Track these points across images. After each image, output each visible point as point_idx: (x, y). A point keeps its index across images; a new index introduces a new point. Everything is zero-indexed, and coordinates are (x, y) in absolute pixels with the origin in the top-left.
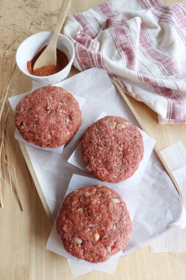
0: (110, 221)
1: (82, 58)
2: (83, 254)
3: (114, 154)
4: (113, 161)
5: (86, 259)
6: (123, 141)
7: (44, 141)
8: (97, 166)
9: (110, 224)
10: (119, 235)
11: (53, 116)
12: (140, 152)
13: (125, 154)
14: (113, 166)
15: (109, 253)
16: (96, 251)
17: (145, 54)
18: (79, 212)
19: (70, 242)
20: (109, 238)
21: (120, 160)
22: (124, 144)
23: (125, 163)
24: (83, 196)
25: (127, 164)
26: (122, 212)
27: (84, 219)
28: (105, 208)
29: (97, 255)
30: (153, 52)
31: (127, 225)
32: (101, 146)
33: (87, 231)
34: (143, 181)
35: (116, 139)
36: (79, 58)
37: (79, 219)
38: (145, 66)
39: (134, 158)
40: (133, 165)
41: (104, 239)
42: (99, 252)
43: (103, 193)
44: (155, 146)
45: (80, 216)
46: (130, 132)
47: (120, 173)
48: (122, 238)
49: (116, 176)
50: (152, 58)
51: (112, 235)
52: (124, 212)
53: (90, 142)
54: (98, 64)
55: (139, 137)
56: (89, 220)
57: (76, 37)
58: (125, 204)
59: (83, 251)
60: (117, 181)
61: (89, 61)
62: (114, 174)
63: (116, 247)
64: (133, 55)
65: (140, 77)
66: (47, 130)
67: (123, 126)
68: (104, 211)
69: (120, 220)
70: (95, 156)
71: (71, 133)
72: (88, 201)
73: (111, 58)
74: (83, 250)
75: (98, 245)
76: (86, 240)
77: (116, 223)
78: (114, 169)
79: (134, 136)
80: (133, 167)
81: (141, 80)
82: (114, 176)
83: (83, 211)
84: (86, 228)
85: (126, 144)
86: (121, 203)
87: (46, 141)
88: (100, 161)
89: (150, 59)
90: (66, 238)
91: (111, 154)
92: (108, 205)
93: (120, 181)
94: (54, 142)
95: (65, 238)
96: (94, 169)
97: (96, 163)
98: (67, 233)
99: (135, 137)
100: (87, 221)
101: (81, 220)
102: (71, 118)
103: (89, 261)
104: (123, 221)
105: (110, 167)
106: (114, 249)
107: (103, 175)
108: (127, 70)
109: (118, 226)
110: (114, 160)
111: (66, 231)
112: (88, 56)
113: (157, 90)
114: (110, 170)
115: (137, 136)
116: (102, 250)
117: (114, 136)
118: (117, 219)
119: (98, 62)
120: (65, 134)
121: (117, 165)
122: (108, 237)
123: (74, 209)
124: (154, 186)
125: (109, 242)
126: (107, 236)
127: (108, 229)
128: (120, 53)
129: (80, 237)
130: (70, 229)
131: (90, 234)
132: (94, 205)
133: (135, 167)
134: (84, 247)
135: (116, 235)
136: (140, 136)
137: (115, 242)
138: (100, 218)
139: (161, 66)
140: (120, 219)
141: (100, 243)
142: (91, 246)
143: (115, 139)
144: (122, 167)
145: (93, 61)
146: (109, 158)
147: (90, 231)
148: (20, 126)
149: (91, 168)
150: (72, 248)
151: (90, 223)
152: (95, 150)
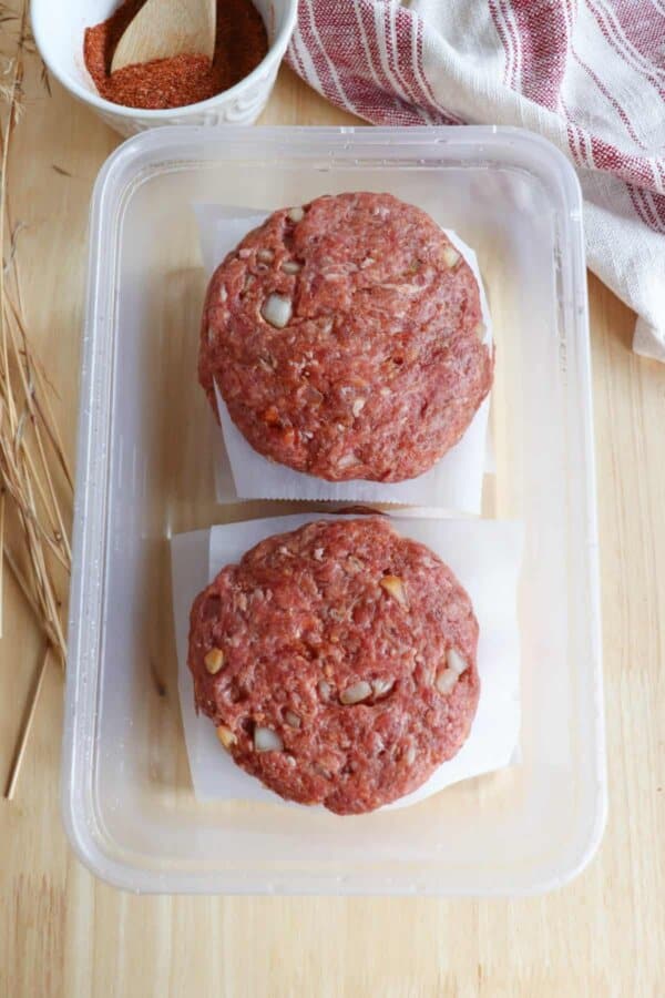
1: (330, 30)
17: (610, 30)
36: (314, 31)
38: (604, 91)
50: (635, 51)
54: (396, 68)
61: (360, 50)
64: (558, 32)
65: (577, 144)
73: (455, 41)
81: (580, 156)
89: (627, 54)
108: (526, 103)
112: (355, 23)
113: (641, 204)
119: (396, 55)
128: (501, 18)
145: (374, 48)
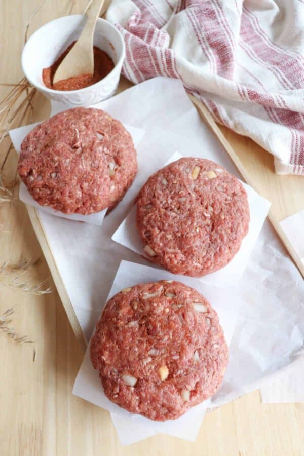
0: (188, 344)
1: (139, 60)
2: (137, 404)
3: (195, 224)
4: (194, 236)
5: (143, 414)
6: (212, 201)
7: (69, 201)
8: (165, 245)
9: (188, 350)
10: (205, 370)
11: (86, 158)
12: (243, 220)
13: (215, 225)
14: (194, 245)
15: (185, 402)
16: (162, 398)
17: (251, 55)
18: (132, 328)
19: (114, 381)
20: (186, 375)
21: (206, 235)
22: (213, 206)
23: (216, 239)
24: (138, 300)
25: (219, 241)
26: (210, 329)
27: (139, 341)
28: (179, 321)
29: (163, 406)
30: (266, 51)
31: (218, 353)
32: (172, 210)
33: (145, 363)
34: (249, 273)
35: (198, 197)
36: (133, 61)
37: (132, 341)
38: (251, 75)
39: (232, 231)
40: (231, 244)
41: (177, 377)
42: (167, 400)
43: (175, 294)
44: (269, 212)
45: (133, 334)
46: (225, 185)
47: (206, 257)
48: (209, 375)
49: (199, 263)
50: (262, 61)
51: (191, 369)
52: (213, 329)
53: (151, 203)
54: (167, 71)
55: (240, 193)
56: (150, 342)
57: (128, 25)
58: (216, 314)
59: (137, 398)
60: (201, 273)
61: (152, 66)
62: (195, 260)
63: (198, 392)
64: (229, 54)
65: (241, 92)
66: (74, 182)
67: (212, 175)
68: (177, 326)
69: (207, 342)
70: (161, 228)
71: (118, 188)
72: (148, 307)
73: (190, 61)
74: (138, 396)
75: (166, 389)
76: (144, 378)
77: (199, 349)
78: (195, 251)
79: (232, 192)
80: (229, 248)
81: (243, 96)
82: (195, 264)
83: (138, 326)
84: (144, 357)
85: (218, 206)
86: (208, 312)
87: (74, 201)
88: (169, 237)
89: (259, 62)
90: (107, 375)
91: (189, 223)
92: (184, 315)
93: (207, 273)
94: (88, 204)
95: (106, 374)
96: (160, 251)
97: (163, 240)
98: (109, 366)
99: (234, 194)
100: (145, 344)
101: (135, 342)
102: (117, 162)
103: (149, 416)
104: (212, 345)
105: (189, 246)
106: (196, 395)
107: (176, 262)
108: (219, 79)
109: (203, 354)
110: (195, 234)
111: (108, 362)
112: (149, 56)
113: (272, 116)
114: (189, 253)
115: (236, 192)
116: (174, 397)
117: (196, 191)
118: (201, 340)
119: (166, 66)
120: (107, 189)
121: (201, 244)
122: (185, 373)
123: (121, 323)
124: (268, 283)
125: (186, 382)
126: (182, 371)
127: (185, 358)
128: (206, 52)
129: (132, 374)
130: (115, 358)
131: (151, 368)
132: (159, 316)
133: (233, 247)
134: (139, 392)
135: (198, 369)
136: (243, 192)
137: (197, 383)
138: (169, 339)
139: (279, 73)
140: (206, 340)
141: (170, 383)
142: (153, 389)
143: (197, 197)
144: (209, 247)
145: (157, 64)
146: (186, 231)
147: (151, 363)
148: (27, 177)
149: (153, 249)
150: (118, 394)
151: (151, 348)
152: (160, 217)
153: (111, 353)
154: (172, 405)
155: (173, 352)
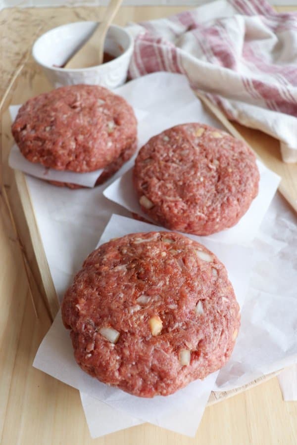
0: (189, 292)
1: (146, 59)
2: (117, 366)
3: (199, 174)
4: (198, 185)
6: (217, 155)
7: (61, 152)
8: (164, 194)
9: (190, 298)
10: (211, 325)
11: (84, 115)
12: (252, 175)
13: (221, 177)
14: (197, 193)
15: (184, 367)
16: (152, 357)
18: (118, 272)
19: (89, 336)
20: (186, 329)
21: (211, 185)
22: (219, 159)
23: (223, 190)
24: (129, 245)
25: (226, 191)
26: (217, 280)
27: (126, 286)
28: (178, 265)
29: (153, 369)
31: (228, 308)
32: (173, 162)
33: (132, 311)
35: (203, 151)
37: (116, 286)
39: (240, 183)
40: (239, 196)
41: (174, 331)
42: (159, 360)
43: (174, 239)
44: (280, 185)
45: (119, 279)
46: (231, 144)
47: (212, 207)
48: (217, 333)
49: (203, 213)
51: (192, 323)
52: (220, 280)
53: (150, 157)
54: (172, 66)
55: (248, 154)
56: (140, 288)
58: (224, 267)
59: (118, 358)
60: (207, 228)
62: (199, 210)
63: (202, 354)
64: (233, 61)
66: (69, 134)
67: (218, 136)
68: (175, 270)
69: (213, 294)
70: (160, 177)
71: (116, 147)
72: (140, 251)
74: (119, 355)
75: (158, 345)
76: (129, 331)
77: (203, 300)
78: (199, 199)
79: (240, 151)
80: (238, 200)
82: (199, 214)
83: (126, 270)
84: (131, 304)
85: (224, 160)
86: (215, 263)
87: (66, 152)
88: (170, 185)
90: (81, 328)
91: (193, 173)
92: (184, 261)
94: (81, 158)
95: (79, 328)
96: (158, 200)
97: (162, 190)
98: (85, 316)
99: (241, 153)
100: (134, 290)
101: (120, 288)
102: (117, 122)
104: (220, 298)
105: (191, 194)
106: (198, 359)
107: (176, 211)
109: (209, 306)
110: (199, 182)
111: (83, 312)
112: (155, 54)
114: (192, 202)
115: (244, 152)
116: (168, 356)
117: (199, 145)
118: (206, 291)
120: (104, 144)
121: (206, 193)
122: (184, 327)
123: (106, 268)
124: (283, 255)
125: (186, 338)
126: (181, 325)
127: (184, 308)
128: (211, 59)
129: (113, 326)
130: (93, 307)
131: (139, 318)
132: (153, 259)
133: (242, 200)
134: (122, 349)
135: (202, 323)
137: (201, 341)
138: (165, 284)
140: (212, 291)
141: (163, 339)
142: (140, 345)
143: (201, 150)
144: (215, 196)
145: (163, 62)
146: (188, 179)
147: (140, 312)
148: (20, 132)
149: (150, 199)
150: (92, 352)
151: (141, 294)
152: (160, 168)
153: (89, 300)
154: (165, 368)
155: (169, 300)
